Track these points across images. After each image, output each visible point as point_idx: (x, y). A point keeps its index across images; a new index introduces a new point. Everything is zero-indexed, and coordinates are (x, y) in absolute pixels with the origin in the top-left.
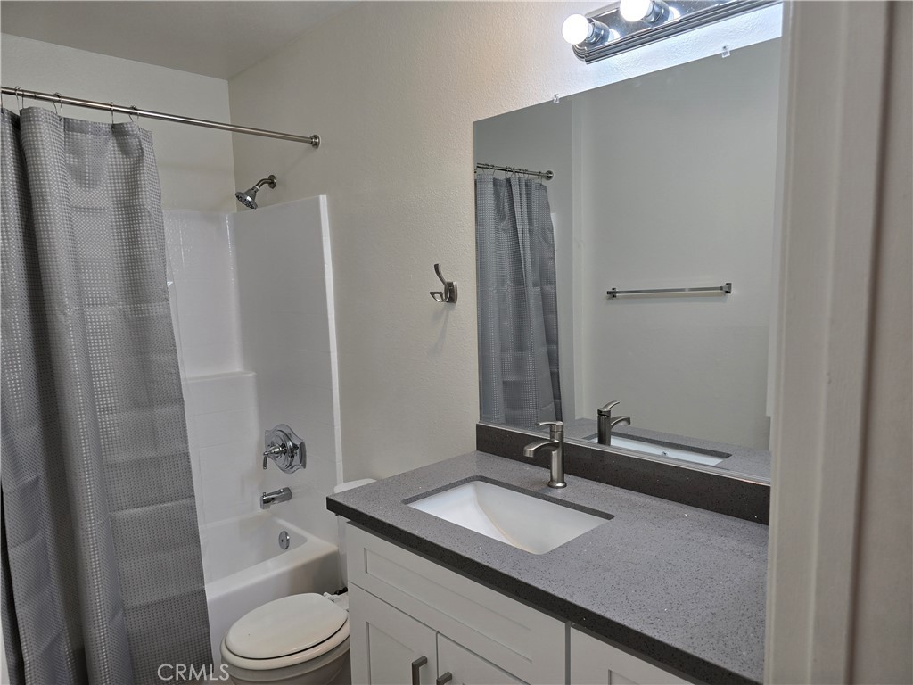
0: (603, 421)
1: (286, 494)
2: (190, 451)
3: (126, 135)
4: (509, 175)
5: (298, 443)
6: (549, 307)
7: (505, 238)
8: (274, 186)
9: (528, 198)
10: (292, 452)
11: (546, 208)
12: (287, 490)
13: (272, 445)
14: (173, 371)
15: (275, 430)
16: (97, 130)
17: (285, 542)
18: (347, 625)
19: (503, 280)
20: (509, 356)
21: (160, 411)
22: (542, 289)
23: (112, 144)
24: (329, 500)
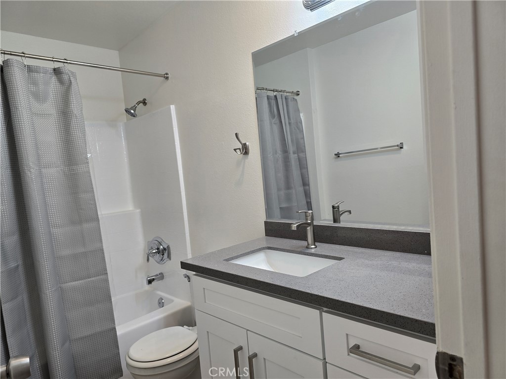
0: (335, 212)
1: (161, 276)
2: (104, 248)
3: (62, 74)
4: (275, 93)
5: (166, 247)
6: (303, 165)
7: (276, 129)
8: (146, 104)
9: (287, 106)
10: (163, 252)
11: (298, 111)
12: (161, 274)
13: (152, 248)
14: (92, 203)
15: (153, 240)
16: (45, 71)
17: (161, 304)
18: (197, 342)
19: (276, 151)
20: (282, 193)
21: (86, 226)
22: (298, 156)
23: (54, 79)
24: (182, 263)
